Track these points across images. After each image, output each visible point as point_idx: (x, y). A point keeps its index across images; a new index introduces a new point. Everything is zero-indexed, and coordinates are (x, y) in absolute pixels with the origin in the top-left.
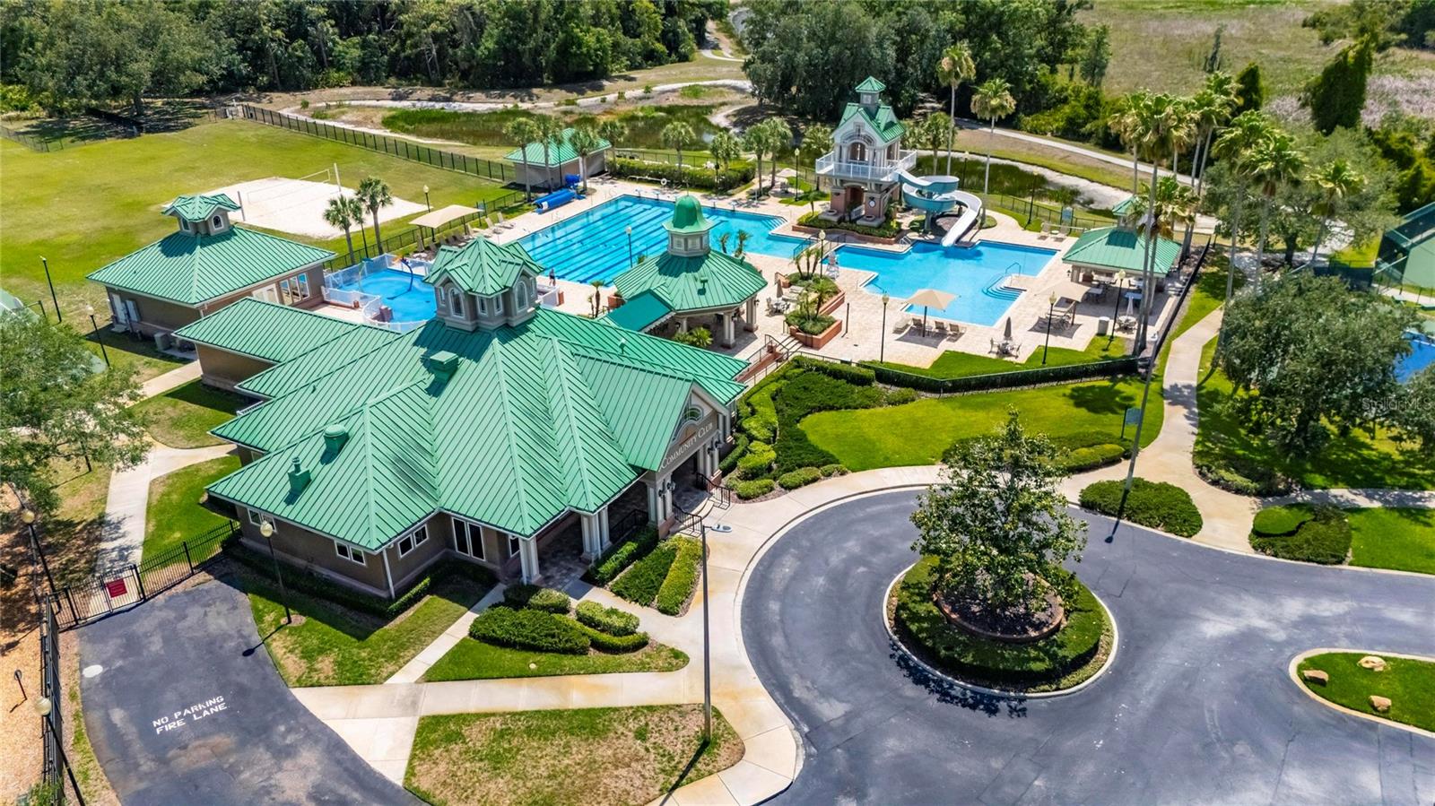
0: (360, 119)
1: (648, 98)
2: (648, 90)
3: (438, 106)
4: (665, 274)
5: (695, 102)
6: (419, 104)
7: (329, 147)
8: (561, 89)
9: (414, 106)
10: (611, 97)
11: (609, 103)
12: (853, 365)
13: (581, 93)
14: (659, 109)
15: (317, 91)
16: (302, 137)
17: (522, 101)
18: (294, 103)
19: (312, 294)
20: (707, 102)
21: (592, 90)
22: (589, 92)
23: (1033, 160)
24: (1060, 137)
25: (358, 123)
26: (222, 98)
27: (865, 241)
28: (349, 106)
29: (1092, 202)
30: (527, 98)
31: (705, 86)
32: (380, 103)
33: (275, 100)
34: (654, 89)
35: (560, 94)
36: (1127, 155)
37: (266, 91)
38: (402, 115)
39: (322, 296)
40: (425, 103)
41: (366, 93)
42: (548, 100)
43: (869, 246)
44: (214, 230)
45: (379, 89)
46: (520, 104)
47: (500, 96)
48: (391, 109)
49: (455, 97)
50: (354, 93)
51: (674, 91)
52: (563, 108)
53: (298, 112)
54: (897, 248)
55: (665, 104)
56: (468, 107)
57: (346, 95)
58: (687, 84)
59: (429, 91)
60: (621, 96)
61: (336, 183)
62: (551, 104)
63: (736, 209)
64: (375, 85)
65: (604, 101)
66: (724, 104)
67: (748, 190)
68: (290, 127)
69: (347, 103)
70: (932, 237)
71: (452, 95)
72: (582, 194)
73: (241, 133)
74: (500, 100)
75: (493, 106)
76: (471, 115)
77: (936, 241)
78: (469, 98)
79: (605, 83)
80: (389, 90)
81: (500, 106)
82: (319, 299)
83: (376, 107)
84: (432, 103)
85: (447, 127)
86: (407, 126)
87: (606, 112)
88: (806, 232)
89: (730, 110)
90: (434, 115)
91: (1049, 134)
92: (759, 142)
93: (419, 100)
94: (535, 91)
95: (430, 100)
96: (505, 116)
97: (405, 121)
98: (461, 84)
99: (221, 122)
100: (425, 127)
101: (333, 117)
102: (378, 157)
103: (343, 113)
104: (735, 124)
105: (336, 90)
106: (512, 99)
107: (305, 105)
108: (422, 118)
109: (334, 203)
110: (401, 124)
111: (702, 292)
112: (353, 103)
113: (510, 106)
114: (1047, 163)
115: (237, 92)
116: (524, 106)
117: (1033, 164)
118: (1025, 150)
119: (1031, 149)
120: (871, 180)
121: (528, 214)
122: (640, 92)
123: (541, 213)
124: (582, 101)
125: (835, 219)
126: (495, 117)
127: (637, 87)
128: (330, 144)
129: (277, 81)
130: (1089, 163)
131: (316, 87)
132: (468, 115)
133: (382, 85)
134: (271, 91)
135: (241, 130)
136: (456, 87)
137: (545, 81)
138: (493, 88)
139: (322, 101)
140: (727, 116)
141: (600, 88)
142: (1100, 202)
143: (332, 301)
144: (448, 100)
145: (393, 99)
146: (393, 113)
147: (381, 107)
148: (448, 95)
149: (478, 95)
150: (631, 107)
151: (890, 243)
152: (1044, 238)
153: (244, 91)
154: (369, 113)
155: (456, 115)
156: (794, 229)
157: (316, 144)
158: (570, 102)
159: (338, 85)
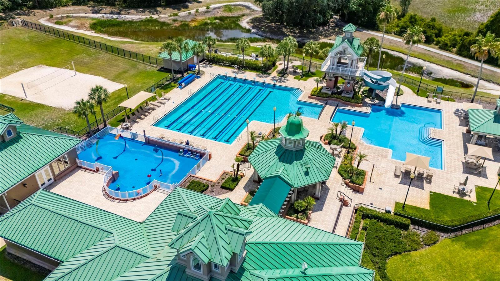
0: (78, 24)
1: (209, 12)
2: (208, 8)
3: (115, 16)
4: (283, 162)
5: (231, 15)
6: (105, 16)
7: (66, 44)
8: (170, 8)
9: (103, 16)
10: (193, 11)
11: (192, 15)
12: (392, 214)
13: (179, 10)
14: (216, 18)
15: (56, 9)
16: (52, 37)
17: (153, 14)
18: (46, 15)
19: (71, 164)
20: (236, 14)
21: (184, 8)
22: (183, 9)
23: (394, 48)
24: (398, 35)
25: (78, 27)
26: (11, 14)
27: (348, 105)
28: (72, 17)
29: (431, 73)
30: (155, 13)
31: (232, 5)
32: (87, 15)
33: (37, 14)
34: (211, 7)
35: (170, 11)
36: (432, 45)
37: (31, 9)
38: (98, 23)
39: (76, 163)
40: (108, 15)
41: (80, 10)
42: (165, 14)
43: (350, 108)
44: (8, 138)
45: (85, 7)
46: (153, 16)
47: (143, 12)
48: (93, 19)
49: (122, 12)
50: (74, 10)
51: (219, 8)
52: (172, 17)
53: (48, 20)
54: (364, 109)
55: (219, 15)
56: (129, 17)
57: (70, 11)
58: (225, 4)
59: (109, 9)
60: (197, 11)
61: (72, 69)
62: (167, 16)
63: (276, 84)
64: (83, 5)
65: (190, 13)
66: (243, 15)
67: (276, 70)
68: (45, 31)
69: (71, 15)
70: (377, 101)
71: (121, 11)
72: (199, 74)
73: (21, 35)
74: (143, 14)
75: (140, 17)
76: (131, 22)
77: (381, 104)
78: (129, 13)
79: (189, 4)
80: (91, 8)
81: (144, 17)
82: (75, 166)
83: (85, 17)
84: (112, 15)
85: (121, 29)
86: (102, 29)
87: (193, 21)
88: (316, 99)
89: (248, 19)
90: (114, 23)
91: (393, 34)
92: (285, 51)
93: (105, 13)
94: (158, 9)
95: (110, 14)
96: (147, 23)
97: (101, 26)
98: (123, 5)
99: (11, 29)
100: (111, 29)
101: (66, 24)
102: (92, 50)
103: (70, 21)
104: (253, 27)
105: (65, 8)
106: (149, 13)
107: (51, 16)
108: (109, 24)
109: (78, 103)
110: (99, 28)
111: (307, 173)
112: (75, 15)
113: (148, 17)
114: (401, 50)
115: (18, 9)
116: (155, 17)
117: (394, 51)
118: (388, 43)
119: (390, 43)
120: (350, 75)
121: (175, 90)
122: (204, 9)
123: (182, 88)
124: (180, 14)
125: (330, 93)
126: (143, 23)
127: (203, 6)
128: (67, 42)
129: (37, 4)
130: (420, 51)
131: (55, 6)
132: (130, 22)
133: (86, 5)
134: (34, 9)
135: (21, 34)
136: (121, 6)
137: (162, 4)
138: (139, 7)
139: (59, 14)
140: (248, 23)
141: (187, 7)
142: (435, 73)
143: (83, 166)
144: (119, 13)
145: (93, 13)
146: (95, 21)
147: (88, 17)
148: (119, 11)
149: (132, 11)
150: (203, 18)
151: (360, 107)
152: (430, 102)
153: (21, 9)
154: (83, 21)
155: (124, 22)
156: (309, 97)
157: (59, 42)
158: (176, 15)
159: (66, 5)
